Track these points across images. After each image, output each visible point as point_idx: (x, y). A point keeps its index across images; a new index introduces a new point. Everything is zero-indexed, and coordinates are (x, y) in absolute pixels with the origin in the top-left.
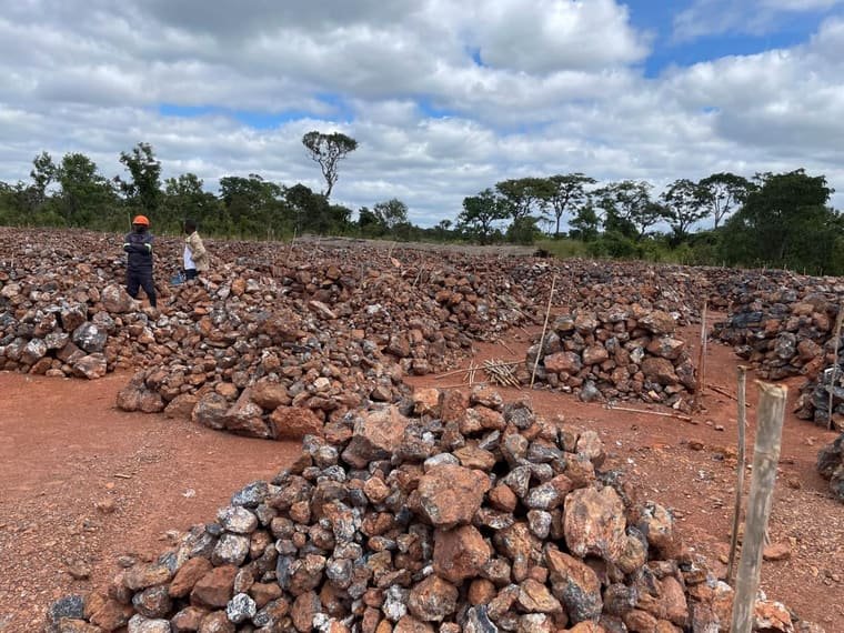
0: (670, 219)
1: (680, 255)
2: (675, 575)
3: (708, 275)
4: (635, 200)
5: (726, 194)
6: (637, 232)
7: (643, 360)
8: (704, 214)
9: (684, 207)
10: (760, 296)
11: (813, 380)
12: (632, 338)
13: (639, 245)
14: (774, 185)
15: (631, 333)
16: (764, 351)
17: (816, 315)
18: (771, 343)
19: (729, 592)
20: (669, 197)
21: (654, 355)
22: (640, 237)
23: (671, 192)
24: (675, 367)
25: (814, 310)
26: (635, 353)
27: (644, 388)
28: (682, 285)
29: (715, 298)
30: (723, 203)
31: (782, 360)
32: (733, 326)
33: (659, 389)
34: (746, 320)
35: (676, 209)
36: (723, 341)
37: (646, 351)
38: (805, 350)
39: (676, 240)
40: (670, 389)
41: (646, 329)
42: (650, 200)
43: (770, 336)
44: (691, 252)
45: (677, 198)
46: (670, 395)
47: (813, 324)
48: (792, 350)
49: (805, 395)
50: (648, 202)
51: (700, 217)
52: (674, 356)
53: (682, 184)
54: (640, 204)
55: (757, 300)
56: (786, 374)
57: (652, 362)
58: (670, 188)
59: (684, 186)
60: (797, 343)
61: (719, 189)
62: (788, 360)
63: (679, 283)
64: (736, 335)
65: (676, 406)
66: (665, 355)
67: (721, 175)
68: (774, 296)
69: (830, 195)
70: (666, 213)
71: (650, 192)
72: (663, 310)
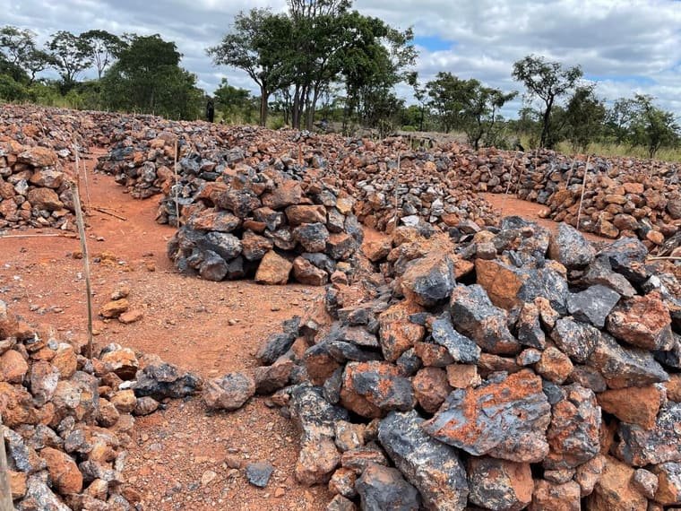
0: (57, 67)
1: (70, 101)
2: (17, 349)
3: (95, 118)
4: (20, 46)
5: (104, 49)
6: (27, 78)
7: (28, 191)
8: (87, 65)
9: (69, 57)
10: (130, 135)
11: (167, 195)
12: (15, 172)
13: (31, 90)
14: (139, 44)
15: (13, 167)
16: (136, 177)
17: (167, 148)
18: (139, 171)
19: (68, 349)
20: (53, 46)
21: (38, 186)
22: (30, 83)
23: (55, 42)
24: (59, 195)
25: (166, 144)
26: (19, 184)
27: (33, 215)
28: (69, 126)
29: (100, 138)
30: (103, 57)
31: (147, 182)
32: (113, 159)
33: (47, 215)
34: (122, 154)
35: (62, 59)
36: (106, 172)
37: (29, 183)
38: (163, 174)
39: (65, 87)
40: (56, 214)
41: (26, 164)
42: (36, 48)
43: (138, 165)
44: (80, 98)
45: (61, 48)
46: (57, 219)
47: (165, 155)
48: (154, 174)
49: (162, 206)
50: (33, 49)
51: (84, 67)
52: (56, 185)
53: (63, 36)
54: (27, 51)
55: (128, 137)
56: (151, 193)
57: (36, 193)
58: (53, 38)
59: (66, 38)
60: (157, 169)
61: (98, 44)
62: (152, 183)
63: (66, 124)
64: (116, 166)
65: (63, 227)
66: (48, 185)
67: (98, 31)
68: (141, 135)
69: (181, 58)
70: (53, 61)
71: (33, 40)
72: (47, 147)
